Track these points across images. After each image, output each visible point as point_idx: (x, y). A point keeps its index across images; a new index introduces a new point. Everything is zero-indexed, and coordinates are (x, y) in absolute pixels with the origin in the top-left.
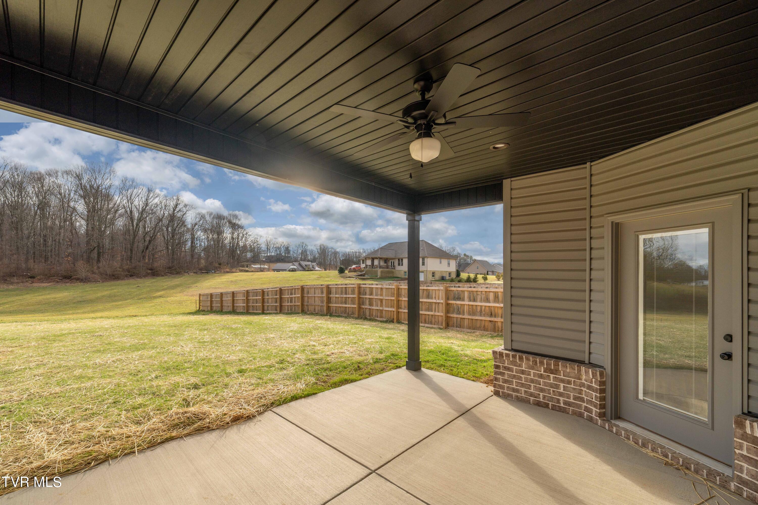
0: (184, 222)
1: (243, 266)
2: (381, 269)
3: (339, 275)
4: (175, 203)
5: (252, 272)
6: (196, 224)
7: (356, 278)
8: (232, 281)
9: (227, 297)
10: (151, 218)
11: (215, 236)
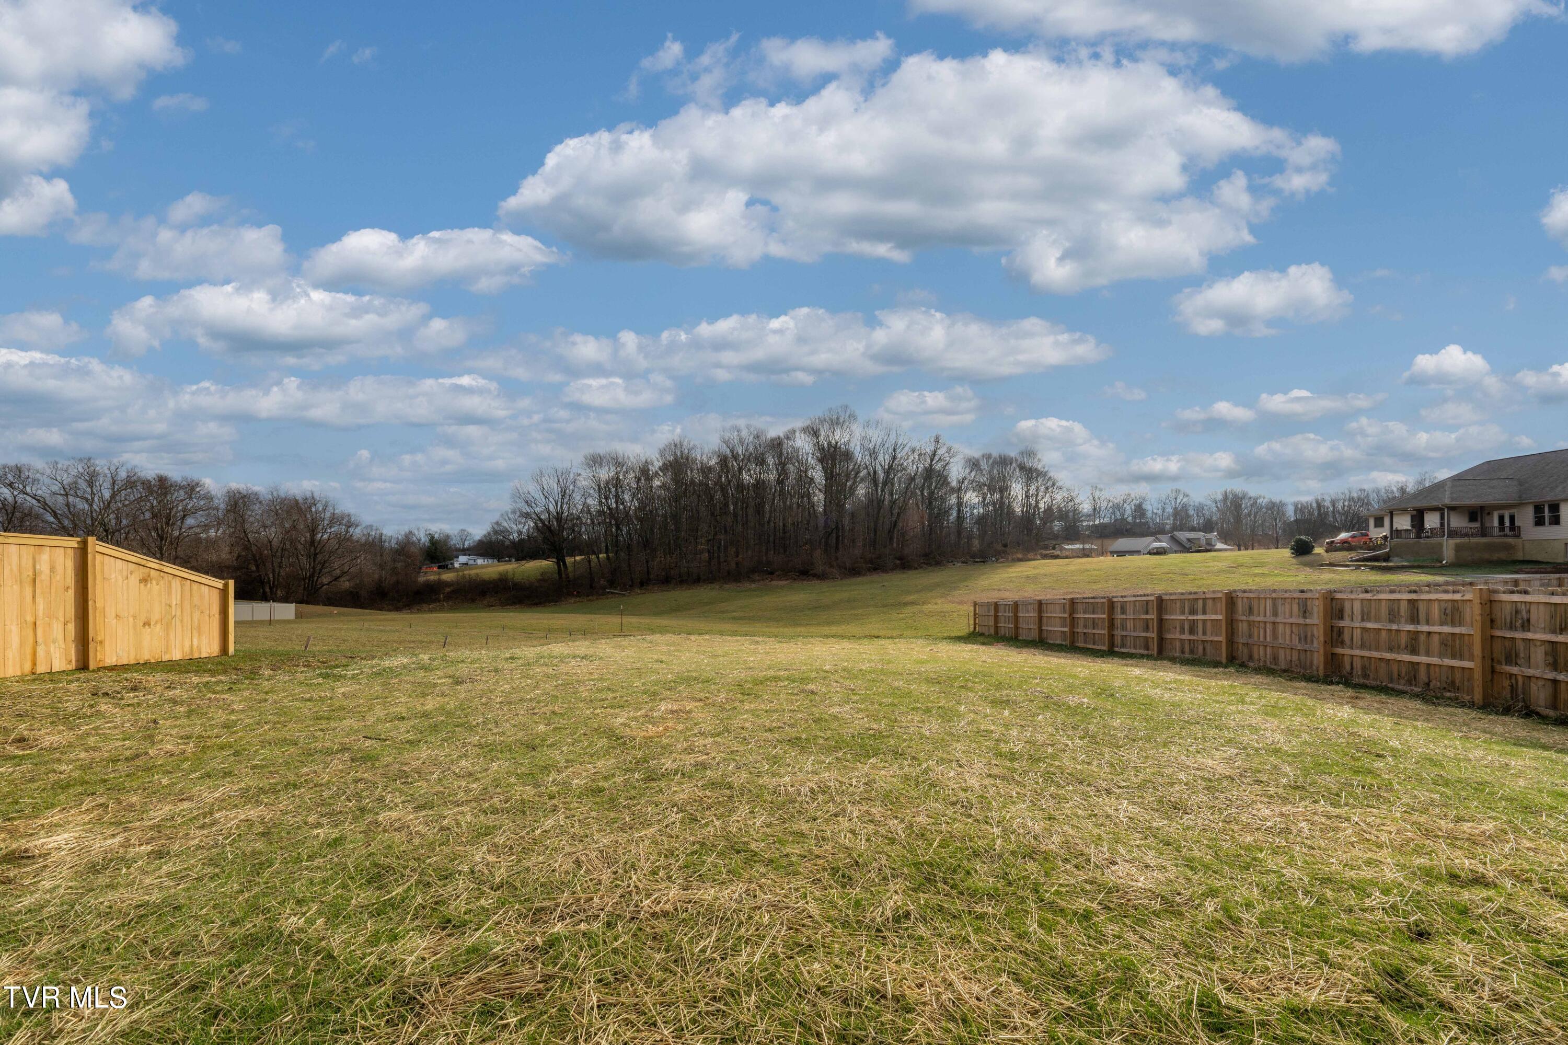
0: (946, 478)
1: (1046, 548)
2: (1458, 540)
3: (1294, 561)
4: (933, 449)
5: (1067, 557)
6: (964, 479)
7: (1358, 567)
8: (1028, 577)
9: (1027, 611)
10: (901, 478)
11: (996, 496)
